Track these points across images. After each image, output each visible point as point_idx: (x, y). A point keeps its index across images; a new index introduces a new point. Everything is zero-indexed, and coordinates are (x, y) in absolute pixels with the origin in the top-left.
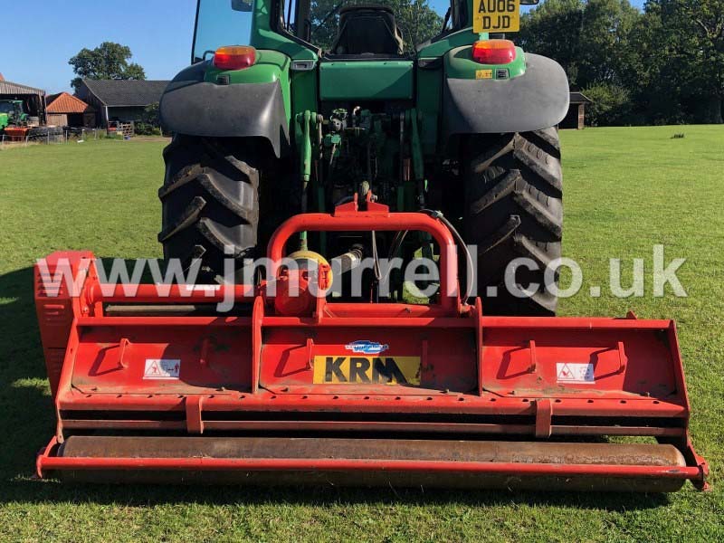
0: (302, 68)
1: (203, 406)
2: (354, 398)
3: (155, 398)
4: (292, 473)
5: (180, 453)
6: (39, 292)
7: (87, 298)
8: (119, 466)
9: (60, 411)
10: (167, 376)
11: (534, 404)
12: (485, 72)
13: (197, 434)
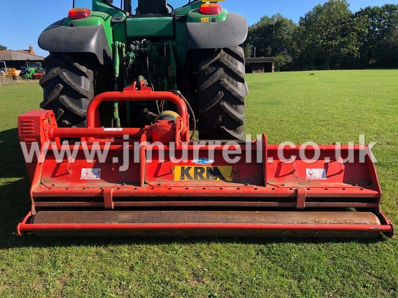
0: (117, 21)
1: (113, 194)
2: (197, 189)
3: (86, 190)
4: (164, 231)
5: (100, 221)
6: (21, 131)
7: (49, 135)
8: (66, 229)
9: (33, 197)
10: (94, 177)
11: (296, 191)
12: (205, 19)
13: (110, 209)
